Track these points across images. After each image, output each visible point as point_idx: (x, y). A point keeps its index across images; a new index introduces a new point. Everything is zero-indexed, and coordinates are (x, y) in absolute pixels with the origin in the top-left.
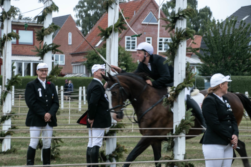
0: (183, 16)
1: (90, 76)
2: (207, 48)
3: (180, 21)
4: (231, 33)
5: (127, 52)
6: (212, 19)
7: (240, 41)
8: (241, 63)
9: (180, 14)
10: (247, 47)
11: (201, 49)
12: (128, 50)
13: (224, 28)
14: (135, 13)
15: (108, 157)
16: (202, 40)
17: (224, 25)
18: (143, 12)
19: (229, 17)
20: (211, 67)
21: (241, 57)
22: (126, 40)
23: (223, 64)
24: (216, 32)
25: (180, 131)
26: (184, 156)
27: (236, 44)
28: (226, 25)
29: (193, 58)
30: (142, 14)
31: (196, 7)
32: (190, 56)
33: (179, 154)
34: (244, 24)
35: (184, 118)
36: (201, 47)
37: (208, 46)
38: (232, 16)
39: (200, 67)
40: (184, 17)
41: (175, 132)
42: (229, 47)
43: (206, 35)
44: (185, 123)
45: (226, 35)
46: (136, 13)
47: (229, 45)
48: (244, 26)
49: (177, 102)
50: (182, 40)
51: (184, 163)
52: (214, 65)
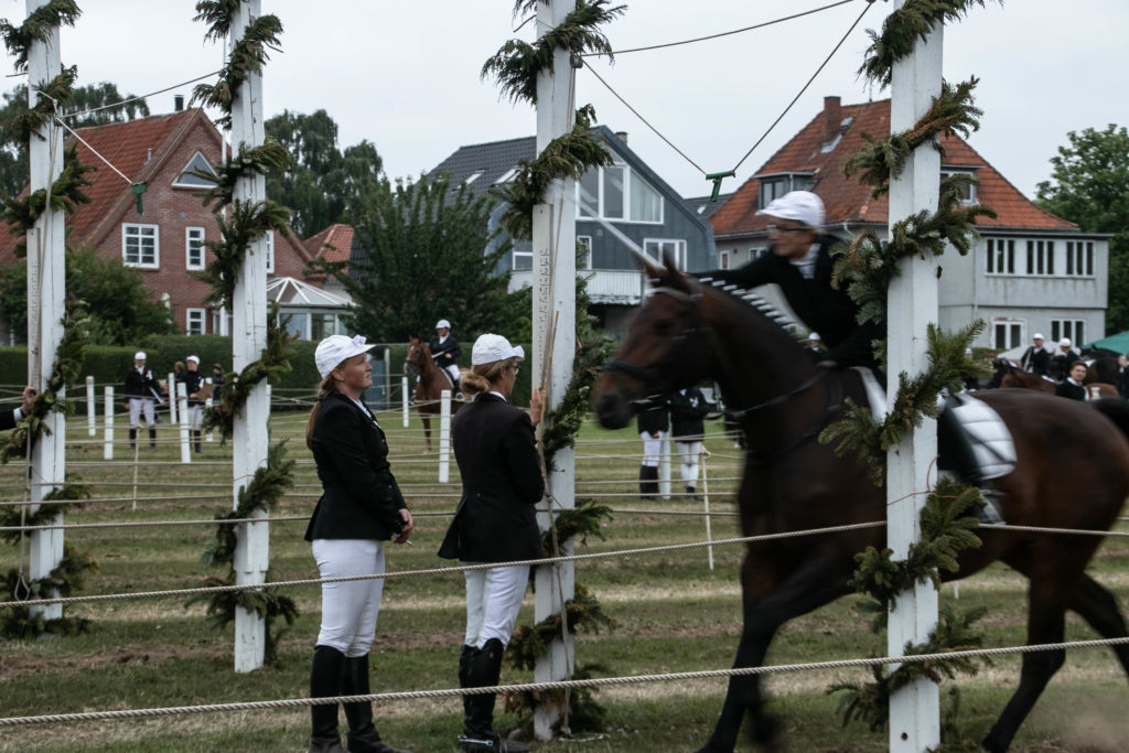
0: (253, 166)
1: (12, 344)
2: (369, 263)
3: (247, 181)
4: (435, 220)
5: (131, 270)
6: (380, 177)
7: (461, 243)
8: (463, 307)
9: (244, 161)
10: (480, 261)
11: (351, 264)
12: (132, 265)
13: (413, 204)
14: (150, 154)
15: (37, 588)
16: (354, 239)
17: (415, 195)
18: (175, 152)
19: (429, 175)
20: (381, 316)
21: (464, 288)
22: (125, 235)
23: (414, 308)
24: (392, 217)
25: (251, 504)
26: (264, 575)
27: (450, 251)
28: (420, 195)
29: (329, 290)
30: (171, 157)
31: (333, 143)
32: (320, 284)
33: (250, 570)
34: (471, 196)
35: (264, 465)
36: (353, 258)
37: (372, 257)
38: (437, 172)
39: (350, 317)
40: (259, 170)
41: (239, 508)
42: (428, 261)
43: (366, 223)
44: (268, 480)
45: (420, 227)
46: (152, 154)
47: (428, 254)
48: (468, 203)
49: (242, 417)
50: (254, 235)
51: (265, 596)
52: (389, 310)
